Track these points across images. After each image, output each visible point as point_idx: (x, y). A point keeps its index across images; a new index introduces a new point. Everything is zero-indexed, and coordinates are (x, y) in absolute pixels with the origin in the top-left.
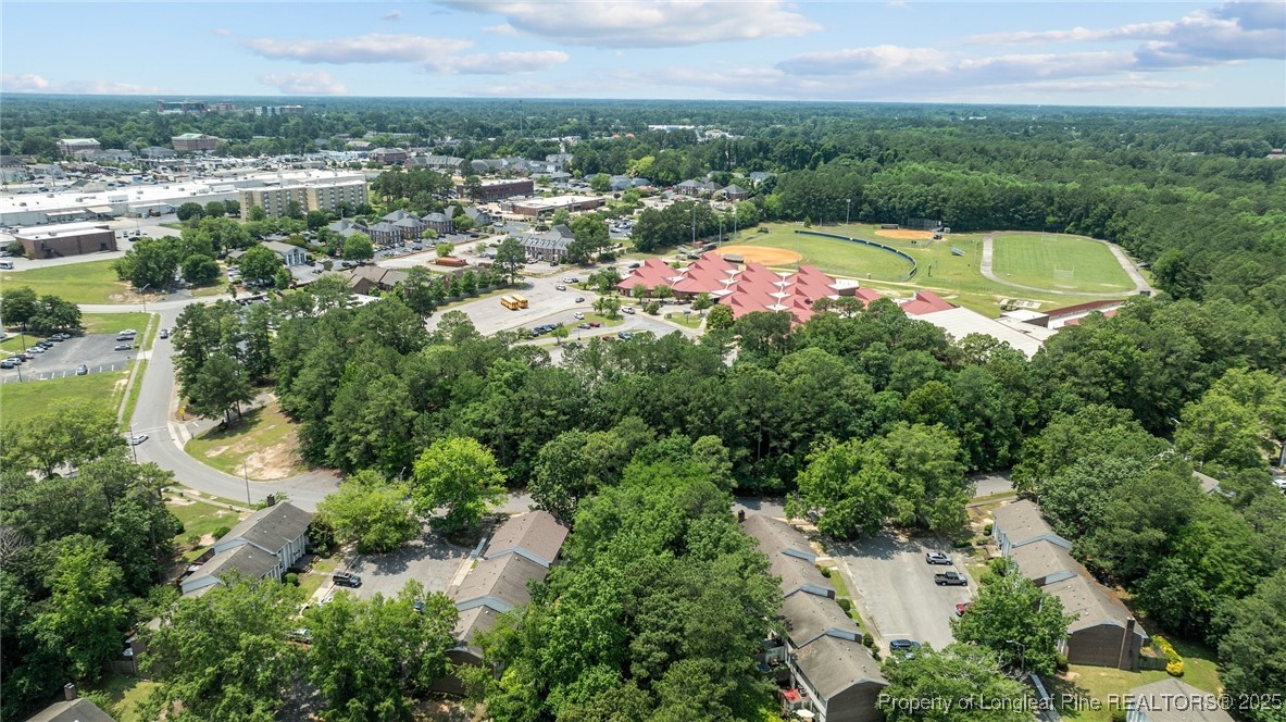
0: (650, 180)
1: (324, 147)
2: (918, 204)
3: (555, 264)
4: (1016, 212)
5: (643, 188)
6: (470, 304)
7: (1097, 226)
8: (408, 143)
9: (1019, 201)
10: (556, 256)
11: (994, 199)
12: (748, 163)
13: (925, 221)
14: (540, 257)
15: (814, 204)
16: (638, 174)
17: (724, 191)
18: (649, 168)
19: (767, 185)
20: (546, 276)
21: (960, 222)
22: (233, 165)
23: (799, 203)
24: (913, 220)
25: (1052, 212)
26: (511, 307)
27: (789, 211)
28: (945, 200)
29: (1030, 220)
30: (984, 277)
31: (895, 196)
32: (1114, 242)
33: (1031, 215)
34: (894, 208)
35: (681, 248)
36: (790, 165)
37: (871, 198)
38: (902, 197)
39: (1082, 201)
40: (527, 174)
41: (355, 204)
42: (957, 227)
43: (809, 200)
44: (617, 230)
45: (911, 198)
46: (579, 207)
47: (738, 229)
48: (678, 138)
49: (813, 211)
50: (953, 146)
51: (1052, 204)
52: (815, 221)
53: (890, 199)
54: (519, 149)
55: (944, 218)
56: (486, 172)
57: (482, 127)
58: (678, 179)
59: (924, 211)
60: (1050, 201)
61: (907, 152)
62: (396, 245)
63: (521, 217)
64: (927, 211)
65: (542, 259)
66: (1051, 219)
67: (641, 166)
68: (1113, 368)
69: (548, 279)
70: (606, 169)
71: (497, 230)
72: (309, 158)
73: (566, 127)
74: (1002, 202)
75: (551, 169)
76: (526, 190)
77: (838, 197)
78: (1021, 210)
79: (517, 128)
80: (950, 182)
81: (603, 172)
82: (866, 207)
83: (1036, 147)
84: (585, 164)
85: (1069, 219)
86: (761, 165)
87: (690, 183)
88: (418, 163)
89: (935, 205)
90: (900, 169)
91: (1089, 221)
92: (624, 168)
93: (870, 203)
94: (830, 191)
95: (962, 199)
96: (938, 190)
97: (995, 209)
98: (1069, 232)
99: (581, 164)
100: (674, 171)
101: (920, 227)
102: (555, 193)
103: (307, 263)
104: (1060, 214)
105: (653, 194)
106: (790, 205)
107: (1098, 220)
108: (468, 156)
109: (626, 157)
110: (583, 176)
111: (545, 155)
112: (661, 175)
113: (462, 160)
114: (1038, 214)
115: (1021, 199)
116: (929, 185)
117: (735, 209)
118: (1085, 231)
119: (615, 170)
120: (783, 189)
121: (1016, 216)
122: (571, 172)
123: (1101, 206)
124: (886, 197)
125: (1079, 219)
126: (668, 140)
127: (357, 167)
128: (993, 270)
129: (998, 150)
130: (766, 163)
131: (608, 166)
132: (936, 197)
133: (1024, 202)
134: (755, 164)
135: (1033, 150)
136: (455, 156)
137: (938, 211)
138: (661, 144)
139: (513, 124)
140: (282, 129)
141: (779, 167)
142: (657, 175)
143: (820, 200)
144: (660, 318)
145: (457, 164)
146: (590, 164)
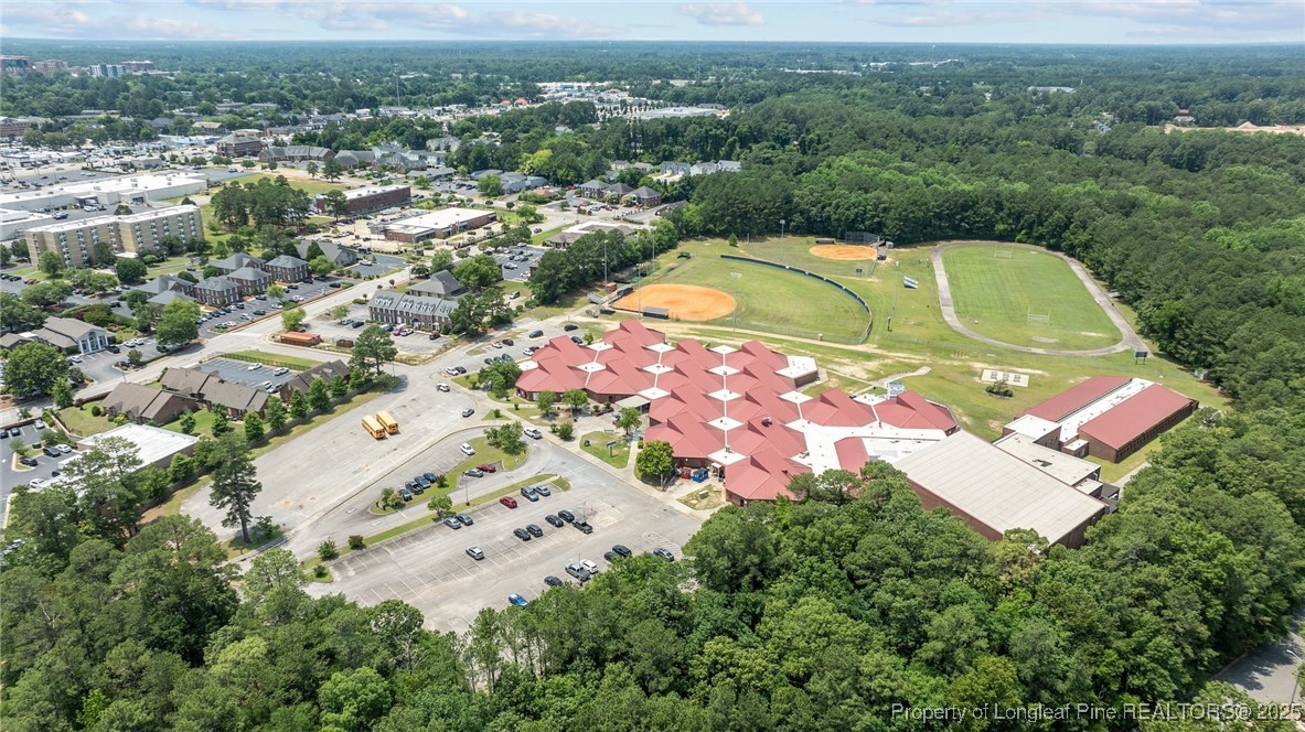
0: (547, 177)
1: (166, 131)
2: (857, 215)
3: (435, 337)
4: (962, 220)
5: (540, 192)
6: (322, 428)
7: (1053, 236)
8: (265, 123)
9: (965, 207)
10: (437, 324)
11: (938, 207)
12: (656, 149)
13: (865, 234)
14: (416, 324)
15: (739, 216)
16: (533, 172)
17: (632, 195)
18: (545, 163)
19: (683, 187)
20: (424, 361)
21: (904, 235)
22: (46, 162)
23: (723, 216)
24: (850, 233)
25: (1002, 218)
26: (375, 434)
27: (711, 226)
28: (885, 210)
29: (978, 228)
30: (950, 327)
31: (830, 205)
32: (1072, 256)
33: (978, 222)
34: (829, 218)
35: (592, 296)
36: (703, 151)
37: (802, 206)
38: (838, 207)
39: (1035, 206)
40: (404, 171)
41: (185, 239)
42: (901, 241)
43: (734, 212)
44: (513, 265)
45: (848, 209)
46: (464, 227)
47: (657, 254)
48: (575, 111)
49: (738, 225)
50: (880, 129)
51: (1002, 210)
52: (742, 235)
53: (823, 208)
54: (396, 131)
55: (886, 231)
56: (355, 167)
57: (354, 97)
58: (580, 179)
59: (863, 222)
60: (1000, 207)
61: (831, 135)
62: (233, 307)
63: (393, 246)
64: (867, 223)
65: (420, 328)
66: (1000, 227)
67: (536, 161)
68: (1207, 584)
69: (427, 367)
70: (496, 164)
71: (365, 272)
72: (143, 152)
73: (450, 94)
74: (948, 209)
75: (432, 160)
76: (401, 199)
77: (765, 208)
78: (967, 217)
79: (393, 93)
80: (889, 186)
81: (492, 168)
82: (797, 218)
83: (963, 125)
84: (471, 157)
85: (1019, 226)
86: (671, 152)
87: (594, 184)
88: (274, 156)
89: (873, 217)
90: (829, 166)
91: (1041, 230)
92: (517, 163)
93: (802, 213)
94: (758, 202)
95: (906, 210)
96: (878, 199)
97: (939, 216)
98: (1020, 241)
99: (466, 158)
100: (574, 168)
101: (859, 241)
102: (437, 204)
103: (109, 348)
104: (1011, 221)
105: (552, 198)
106: (712, 220)
107: (1054, 230)
108: (334, 145)
109: (518, 151)
110: (469, 173)
111: (425, 139)
112: (560, 172)
113: (327, 150)
114: (986, 220)
115: (967, 204)
116: (866, 192)
117: (649, 221)
118: (1038, 240)
119: (506, 166)
120: (703, 199)
121: (963, 224)
122: (455, 167)
123: (1057, 214)
124: (819, 206)
125: (1031, 226)
126: (564, 114)
127: (198, 163)
128: (957, 312)
129: (927, 132)
130: (676, 148)
131: (498, 160)
132: (876, 207)
133: (971, 207)
134: (665, 151)
135: (961, 129)
136: (320, 145)
137: (879, 223)
138: (557, 119)
139: (389, 89)
140: (119, 100)
141: (691, 154)
142: (555, 173)
143: (746, 213)
144: (574, 447)
145: (322, 155)
146: (477, 159)
